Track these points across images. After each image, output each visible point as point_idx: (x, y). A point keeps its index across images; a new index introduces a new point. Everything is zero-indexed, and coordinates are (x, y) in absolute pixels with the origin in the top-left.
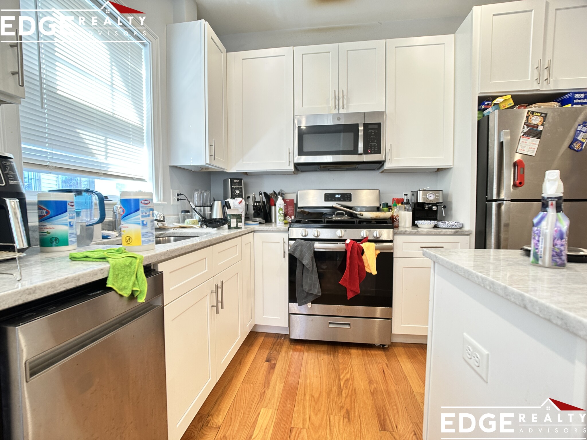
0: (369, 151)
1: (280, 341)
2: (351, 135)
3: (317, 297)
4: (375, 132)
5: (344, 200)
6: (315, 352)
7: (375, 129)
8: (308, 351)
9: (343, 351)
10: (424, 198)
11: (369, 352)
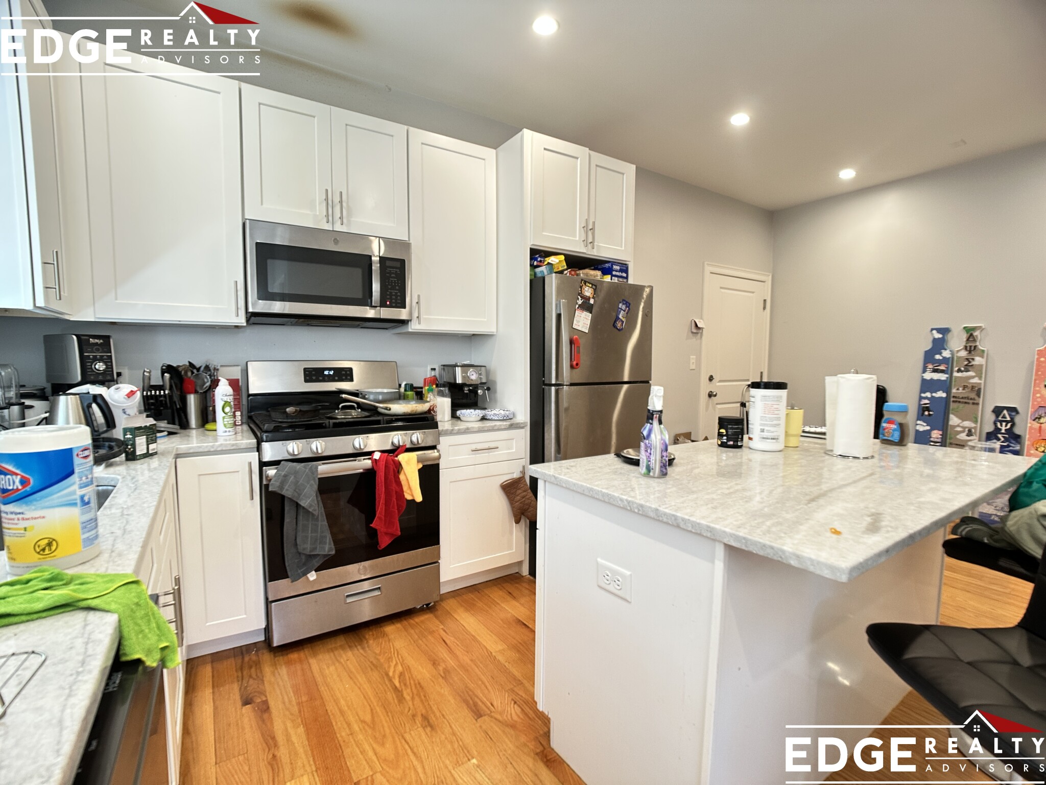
0: (388, 303)
1: (250, 659)
2: (357, 273)
3: (325, 559)
4: (396, 273)
5: (341, 380)
6: (328, 652)
7: (396, 268)
8: (315, 655)
9: (373, 635)
10: (463, 377)
11: (411, 621)
